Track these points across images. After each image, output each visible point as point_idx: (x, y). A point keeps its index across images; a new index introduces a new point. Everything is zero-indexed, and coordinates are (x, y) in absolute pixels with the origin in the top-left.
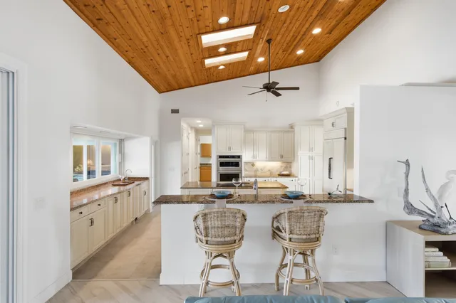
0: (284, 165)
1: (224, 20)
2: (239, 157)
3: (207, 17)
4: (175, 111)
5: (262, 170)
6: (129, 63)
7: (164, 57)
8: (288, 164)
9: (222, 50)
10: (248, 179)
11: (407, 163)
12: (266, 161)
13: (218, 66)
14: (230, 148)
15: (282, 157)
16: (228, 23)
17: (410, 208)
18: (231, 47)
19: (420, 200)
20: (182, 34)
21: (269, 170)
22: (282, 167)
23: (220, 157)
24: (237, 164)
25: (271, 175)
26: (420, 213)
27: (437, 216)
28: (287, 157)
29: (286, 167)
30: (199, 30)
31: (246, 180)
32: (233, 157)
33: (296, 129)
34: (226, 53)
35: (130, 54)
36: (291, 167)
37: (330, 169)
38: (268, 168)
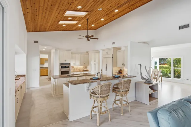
0: (85, 67)
1: (79, 7)
2: (69, 64)
3: (75, 4)
4: (36, 42)
5: (76, 69)
6: (24, 14)
7: (44, 16)
8: (86, 67)
9: (70, 18)
10: (73, 73)
11: (141, 65)
12: (79, 65)
13: (63, 25)
14: (65, 60)
15: (84, 64)
16: (80, 9)
17: (143, 78)
18: (74, 18)
19: (145, 75)
20: (60, 8)
21: (79, 69)
22: (83, 68)
23: (61, 64)
24: (68, 67)
25: (80, 71)
26: (145, 79)
27: (149, 79)
28: (86, 64)
29: (85, 68)
30: (68, 8)
31: (72, 73)
32: (67, 64)
33: (90, 54)
34: (70, 20)
35: (28, 10)
36: (87, 68)
37: (106, 68)
38: (79, 68)
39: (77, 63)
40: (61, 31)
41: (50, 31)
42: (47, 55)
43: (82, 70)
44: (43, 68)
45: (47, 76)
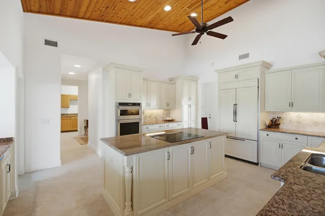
2: (139, 104)
4: (51, 43)
10: (146, 127)
12: (157, 109)
15: (168, 105)
24: (137, 113)
31: (144, 128)
37: (235, 113)
38: (154, 115)
39: (154, 103)
40: (115, 23)
41: (88, 19)
42: (77, 87)
43: (161, 119)
44: (67, 114)
45: (77, 131)
